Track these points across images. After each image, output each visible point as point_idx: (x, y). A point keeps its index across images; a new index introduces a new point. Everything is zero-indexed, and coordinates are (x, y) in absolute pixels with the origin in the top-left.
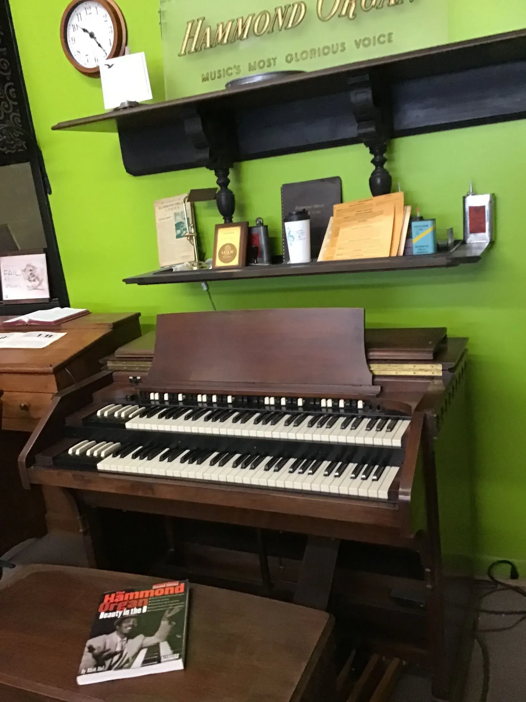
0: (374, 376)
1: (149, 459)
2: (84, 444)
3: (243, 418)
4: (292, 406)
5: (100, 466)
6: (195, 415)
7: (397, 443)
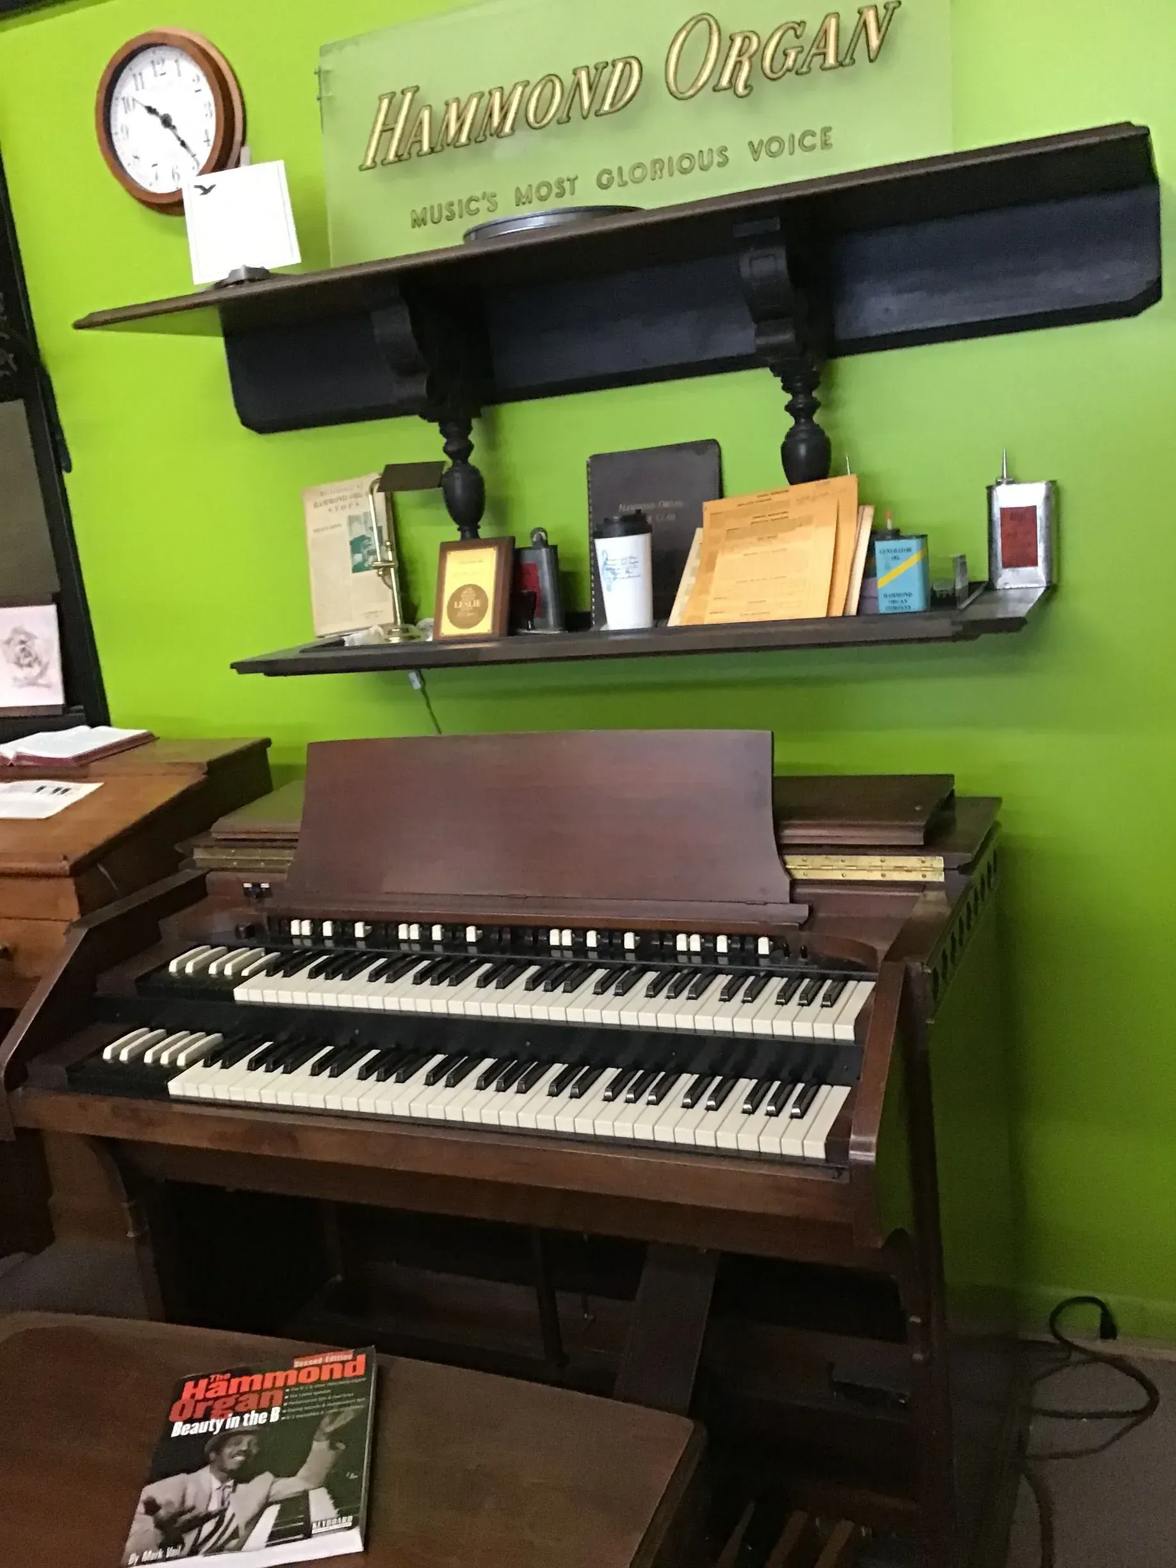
0: (794, 883)
1: (287, 1071)
2: (141, 1036)
3: (501, 976)
4: (610, 947)
5: (175, 1087)
6: (392, 971)
7: (846, 1032)
